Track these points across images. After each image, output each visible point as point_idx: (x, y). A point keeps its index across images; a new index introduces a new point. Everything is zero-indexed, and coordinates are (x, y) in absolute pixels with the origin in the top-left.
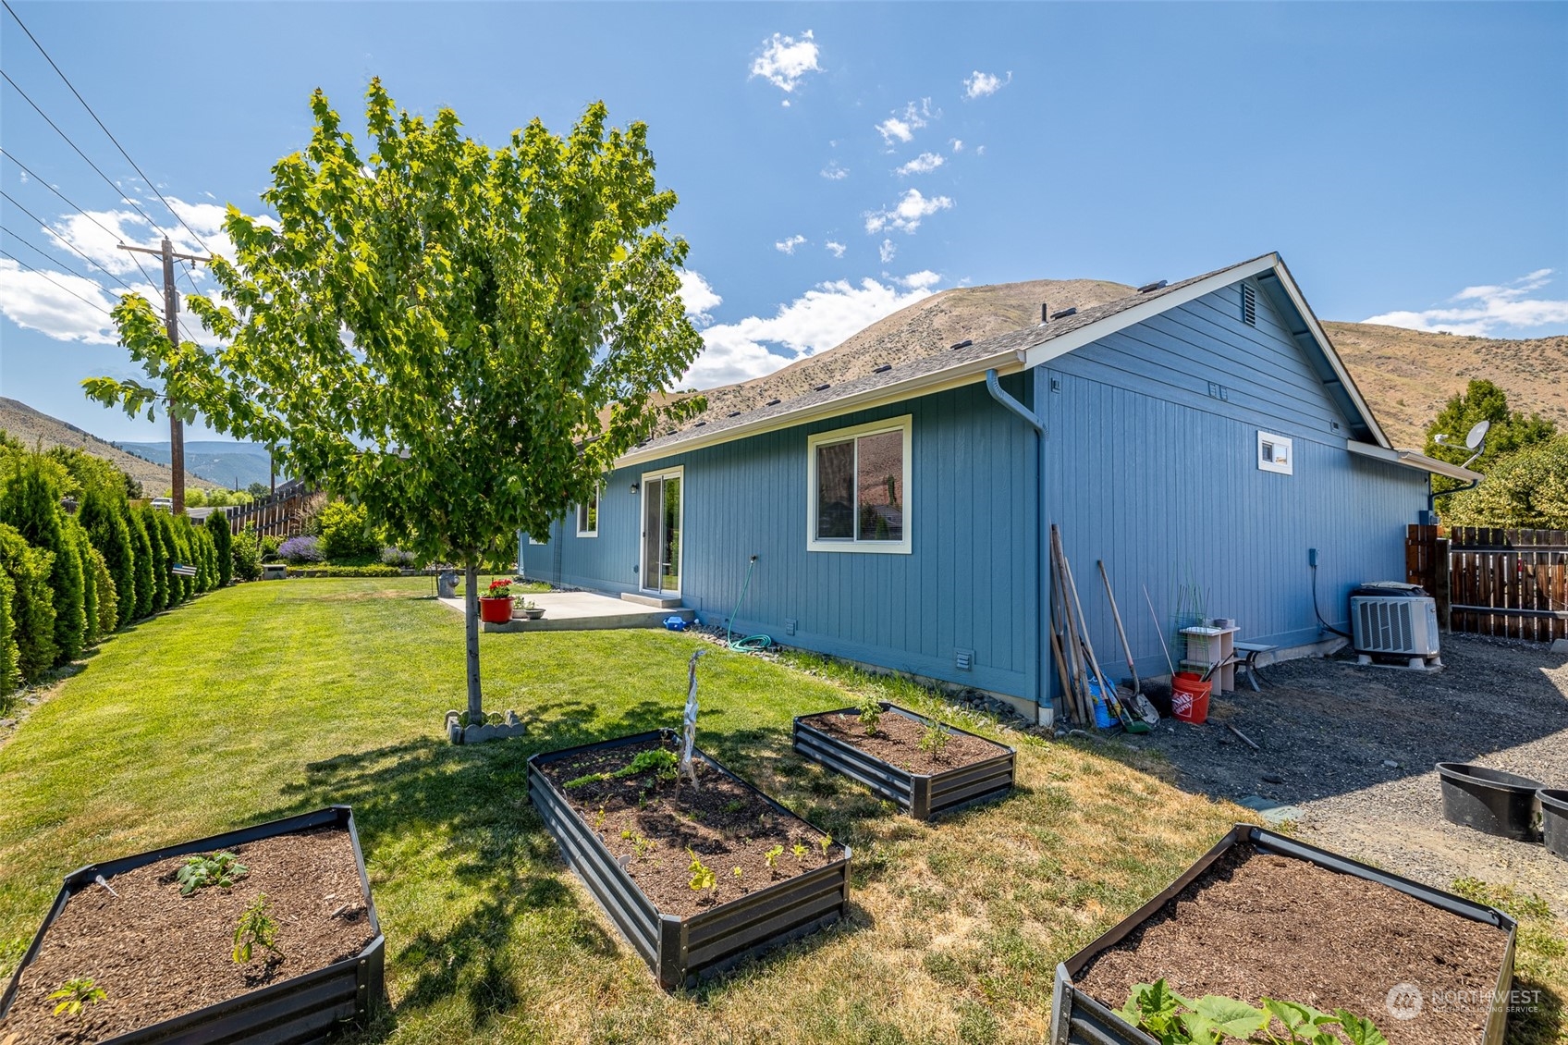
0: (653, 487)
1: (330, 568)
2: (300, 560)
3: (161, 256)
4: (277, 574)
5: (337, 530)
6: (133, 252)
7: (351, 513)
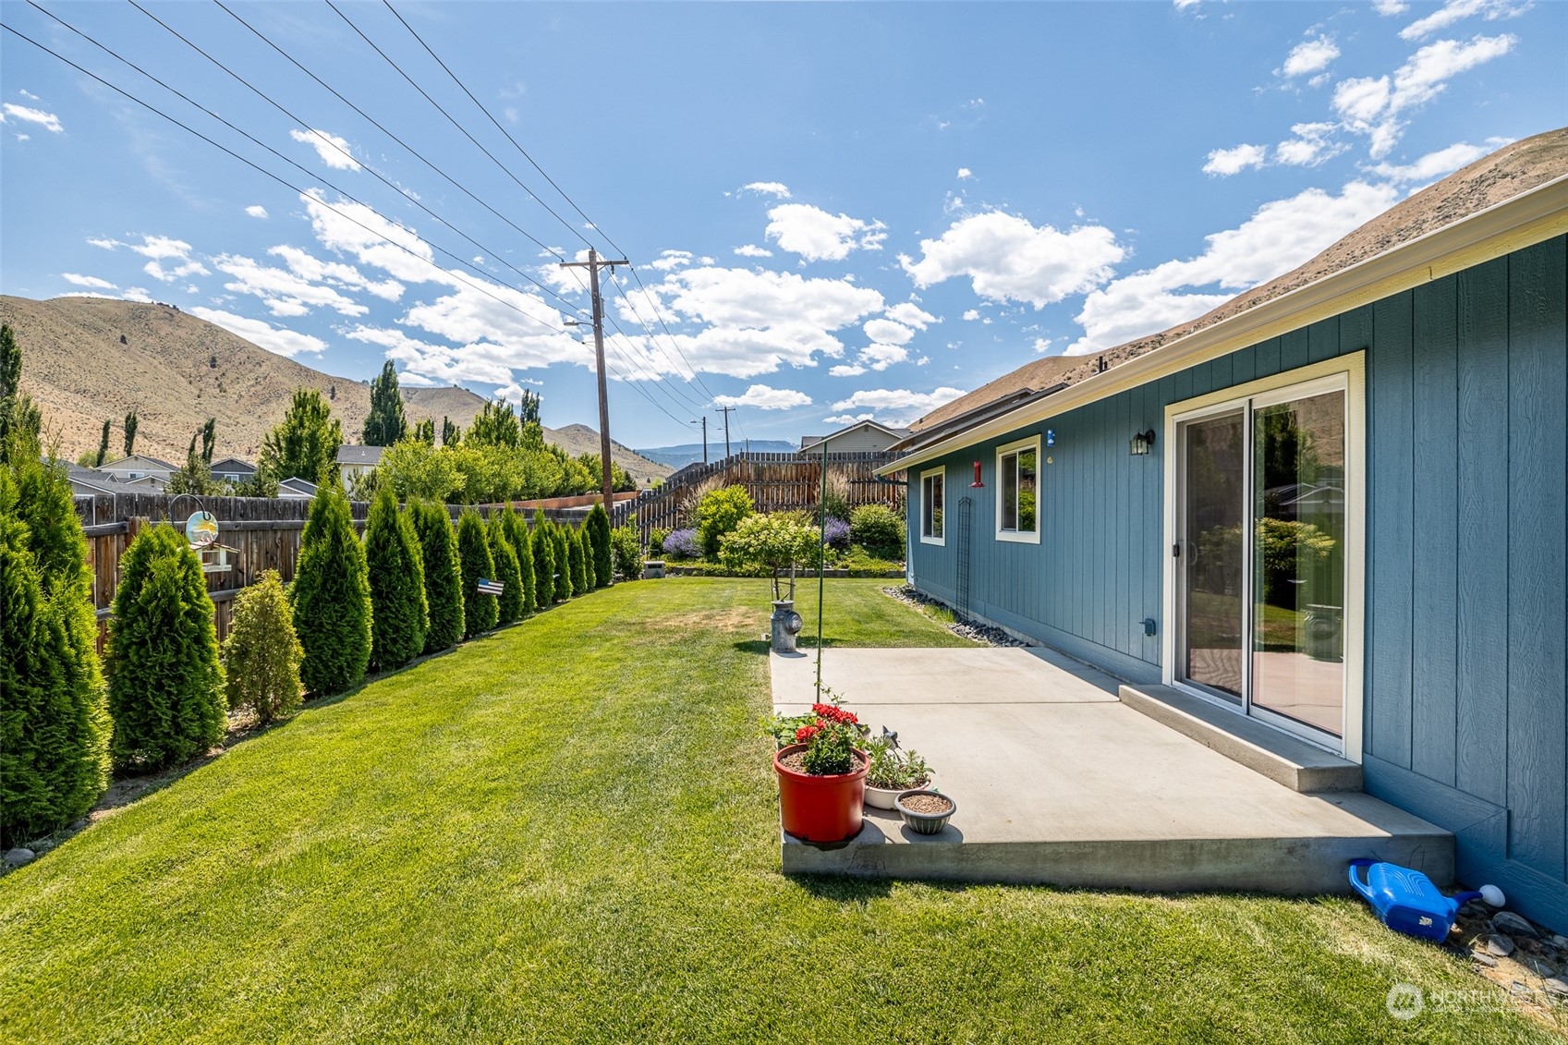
0: (1195, 434)
1: (706, 566)
2: (681, 555)
3: (588, 267)
4: (656, 572)
5: (714, 522)
6: (572, 268)
7: (727, 501)
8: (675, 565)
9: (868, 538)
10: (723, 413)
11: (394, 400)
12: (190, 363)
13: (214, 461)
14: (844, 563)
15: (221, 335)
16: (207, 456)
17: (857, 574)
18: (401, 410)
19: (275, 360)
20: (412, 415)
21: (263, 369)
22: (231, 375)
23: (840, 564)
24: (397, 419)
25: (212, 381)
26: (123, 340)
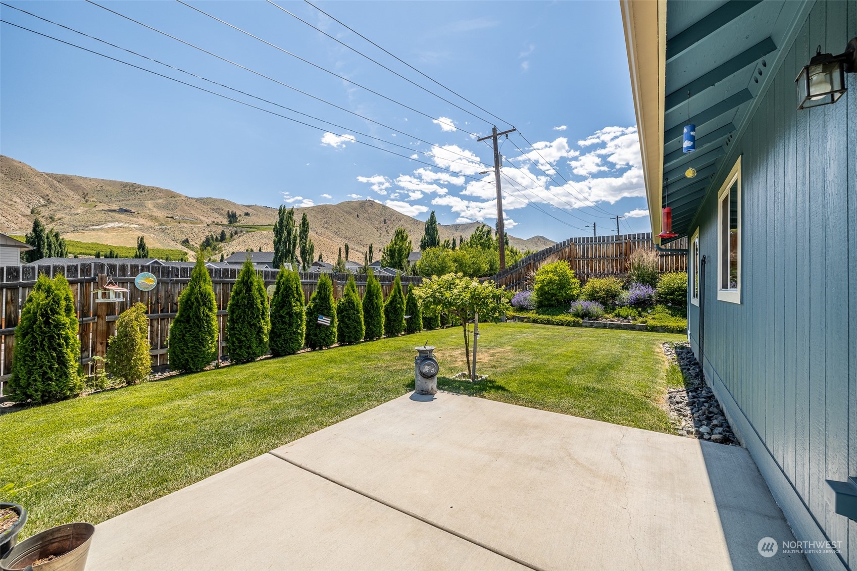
1: (534, 316)
5: (543, 286)
7: (552, 272)
8: (515, 314)
9: (673, 300)
10: (616, 220)
11: (435, 230)
12: (377, 223)
13: (373, 261)
14: (644, 320)
15: (387, 210)
16: (371, 259)
17: (654, 329)
18: (437, 234)
19: (405, 218)
20: (443, 236)
21: (401, 222)
22: (391, 226)
23: (641, 319)
24: (435, 239)
25: (384, 229)
26: (358, 216)
